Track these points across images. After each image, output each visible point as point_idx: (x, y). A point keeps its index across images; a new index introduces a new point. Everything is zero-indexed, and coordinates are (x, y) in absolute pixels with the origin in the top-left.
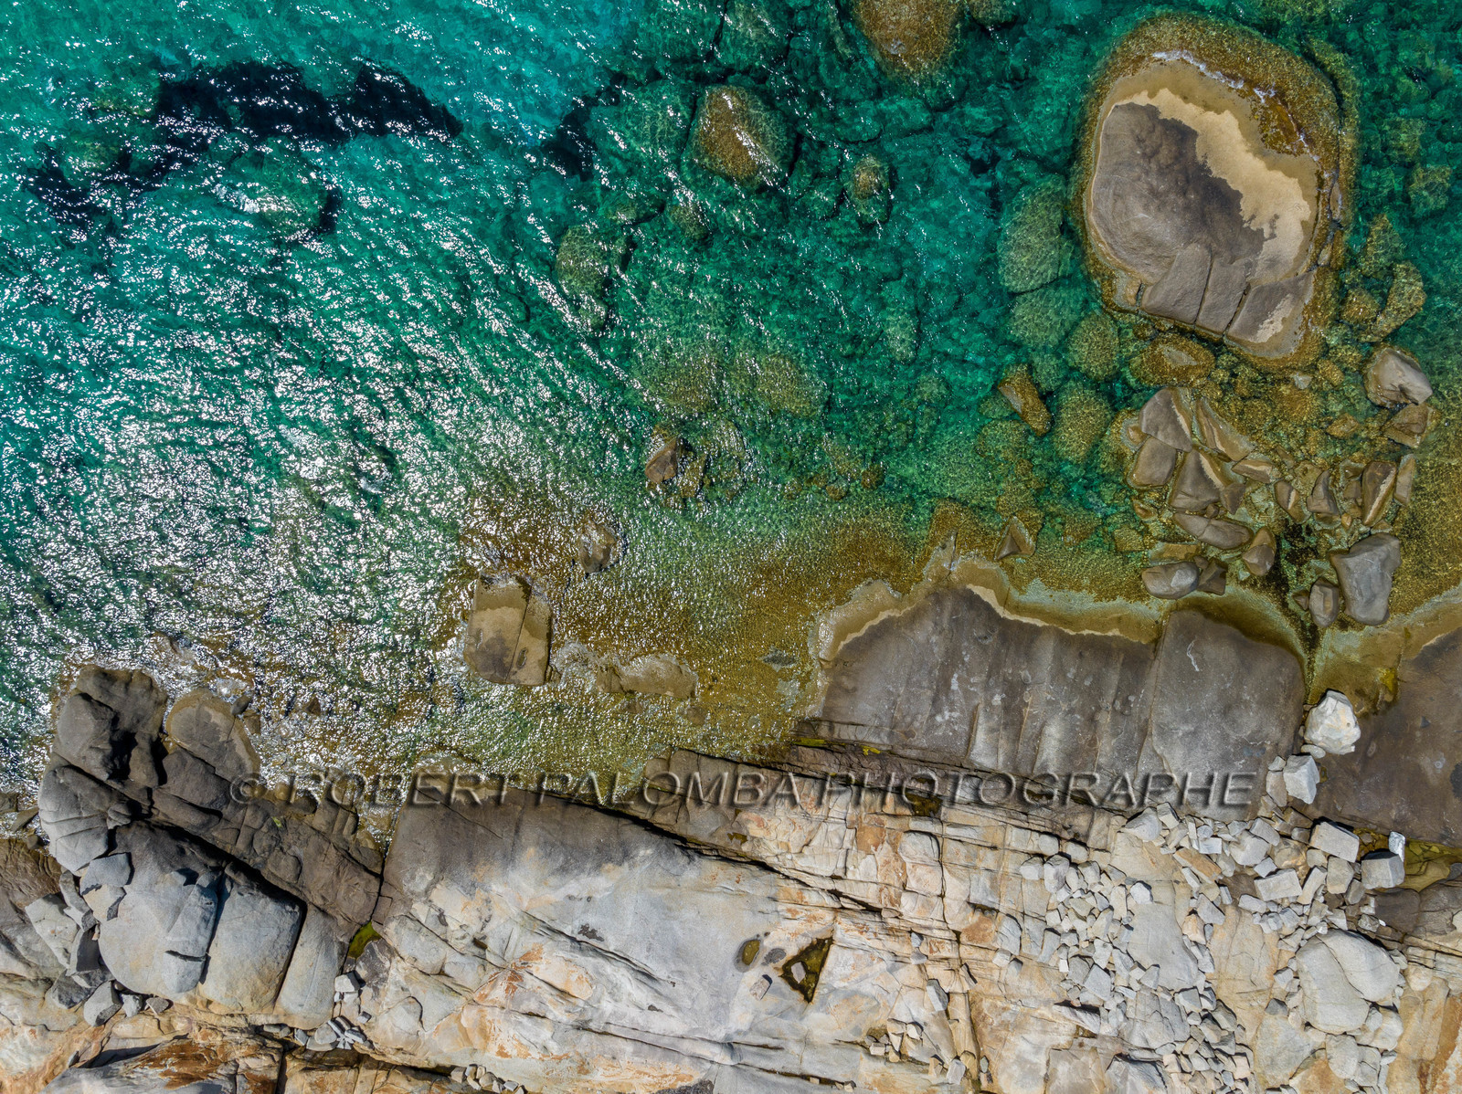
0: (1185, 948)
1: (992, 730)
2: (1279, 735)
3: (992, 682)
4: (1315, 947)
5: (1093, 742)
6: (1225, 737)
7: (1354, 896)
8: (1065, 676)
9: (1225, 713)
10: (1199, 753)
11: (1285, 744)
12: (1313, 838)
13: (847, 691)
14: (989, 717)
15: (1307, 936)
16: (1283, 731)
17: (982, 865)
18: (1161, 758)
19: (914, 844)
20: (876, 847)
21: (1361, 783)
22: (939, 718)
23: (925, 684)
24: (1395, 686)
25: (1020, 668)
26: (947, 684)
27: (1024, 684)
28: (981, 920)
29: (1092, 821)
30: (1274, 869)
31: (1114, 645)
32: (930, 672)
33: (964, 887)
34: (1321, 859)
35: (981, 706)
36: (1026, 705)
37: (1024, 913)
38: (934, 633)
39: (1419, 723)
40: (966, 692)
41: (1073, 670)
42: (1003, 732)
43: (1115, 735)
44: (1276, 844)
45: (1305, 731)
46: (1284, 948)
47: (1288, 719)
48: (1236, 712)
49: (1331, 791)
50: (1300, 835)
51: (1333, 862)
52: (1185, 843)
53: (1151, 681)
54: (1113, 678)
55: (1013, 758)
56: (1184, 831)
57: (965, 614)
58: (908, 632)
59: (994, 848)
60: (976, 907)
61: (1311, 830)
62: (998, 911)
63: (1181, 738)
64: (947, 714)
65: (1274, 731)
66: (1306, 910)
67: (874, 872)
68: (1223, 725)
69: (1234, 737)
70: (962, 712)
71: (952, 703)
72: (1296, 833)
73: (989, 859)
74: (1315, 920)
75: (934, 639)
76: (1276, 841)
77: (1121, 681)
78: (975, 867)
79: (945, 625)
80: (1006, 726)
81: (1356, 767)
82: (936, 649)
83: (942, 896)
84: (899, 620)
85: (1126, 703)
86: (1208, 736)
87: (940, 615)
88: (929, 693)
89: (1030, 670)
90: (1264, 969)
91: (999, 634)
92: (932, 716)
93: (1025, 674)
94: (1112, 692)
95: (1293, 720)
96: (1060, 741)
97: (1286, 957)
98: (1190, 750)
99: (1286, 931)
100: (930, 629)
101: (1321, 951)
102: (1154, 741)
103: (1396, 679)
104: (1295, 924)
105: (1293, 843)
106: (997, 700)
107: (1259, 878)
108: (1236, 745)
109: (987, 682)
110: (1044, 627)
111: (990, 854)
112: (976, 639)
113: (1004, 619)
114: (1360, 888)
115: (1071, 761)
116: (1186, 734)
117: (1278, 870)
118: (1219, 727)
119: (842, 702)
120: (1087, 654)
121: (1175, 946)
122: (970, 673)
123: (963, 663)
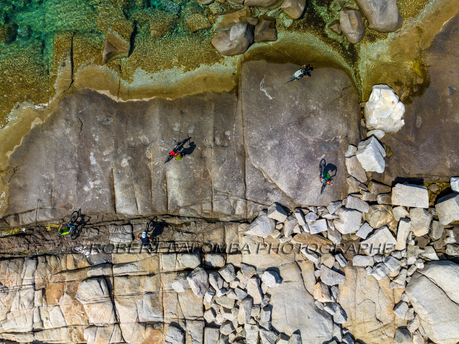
0: (318, 311)
1: (126, 186)
2: (345, 129)
3: (119, 151)
4: (418, 280)
5: (206, 174)
6: (304, 142)
7: (437, 233)
8: (172, 130)
9: (300, 124)
10: (287, 158)
11: (352, 135)
12: (393, 198)
13: (20, 188)
14: (121, 177)
15: (410, 274)
16: (349, 126)
17: (143, 290)
18: (260, 172)
19: (87, 289)
20: (58, 298)
21: (417, 148)
22: (86, 189)
23: (69, 166)
24: (423, 71)
25: (138, 135)
26: (87, 161)
27: (145, 146)
28: (152, 334)
29: (224, 233)
30: (371, 230)
31: (205, 99)
32: (71, 156)
33: (132, 312)
34: (403, 213)
35: (114, 171)
36: (150, 160)
37: (185, 319)
38: (66, 127)
39: (448, 93)
40: (101, 163)
41: (177, 125)
42: (136, 186)
43: (221, 163)
44: (367, 211)
45: (365, 122)
46: (395, 287)
47: (350, 115)
48: (309, 121)
49: (398, 161)
50: (383, 200)
51: (413, 212)
52: (297, 230)
53: (239, 117)
54: (210, 122)
55: (149, 203)
56: (293, 221)
57: (88, 107)
58: (50, 133)
59: (151, 275)
60: (146, 324)
61: (390, 193)
62: (163, 323)
63: (271, 151)
64: (91, 184)
65: (341, 128)
66: (404, 254)
67: (61, 319)
68: (301, 133)
69: (311, 140)
70: (102, 179)
71: (94, 174)
72: (380, 199)
73: (149, 284)
74: (412, 260)
75: (68, 131)
76: (366, 209)
77: (216, 122)
78: (139, 294)
79: (75, 119)
80: (137, 180)
81: (411, 138)
82: (71, 139)
83: (117, 323)
84: (42, 126)
85: (224, 137)
86: (291, 144)
87: (69, 113)
88: (74, 172)
89: (146, 134)
90: (384, 308)
91: (117, 114)
92: (80, 188)
93: (143, 138)
94: (211, 132)
95: (354, 116)
96: (179, 180)
97: (399, 293)
98: (280, 158)
99: (393, 274)
100: (63, 125)
101: (424, 282)
102: (252, 160)
103: (422, 65)
104: (398, 267)
105: (379, 207)
106: (125, 163)
107: (362, 240)
108: (314, 146)
109: (116, 152)
110: (151, 101)
111: (148, 280)
112: (100, 123)
113: (120, 103)
114: (439, 227)
115: (193, 193)
116: (274, 147)
117: (374, 230)
118: (297, 135)
119: (19, 198)
120: (186, 111)
121: (309, 312)
122: (102, 149)
123: (95, 143)
